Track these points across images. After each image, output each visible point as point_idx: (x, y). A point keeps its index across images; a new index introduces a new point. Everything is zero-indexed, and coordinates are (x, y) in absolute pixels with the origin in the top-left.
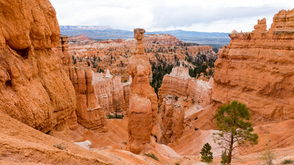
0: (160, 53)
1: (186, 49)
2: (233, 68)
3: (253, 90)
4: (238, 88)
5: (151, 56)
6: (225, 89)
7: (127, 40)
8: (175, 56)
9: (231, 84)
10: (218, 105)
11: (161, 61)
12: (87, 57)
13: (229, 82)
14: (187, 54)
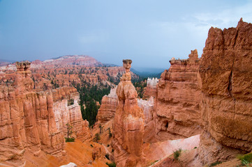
0: (83, 75)
1: (107, 70)
2: (175, 88)
3: (191, 105)
4: (179, 104)
5: (74, 78)
6: (169, 106)
7: (45, 62)
8: (98, 77)
9: (174, 101)
10: (163, 120)
11: (85, 82)
12: (5, 80)
13: (172, 99)
14: (108, 75)
